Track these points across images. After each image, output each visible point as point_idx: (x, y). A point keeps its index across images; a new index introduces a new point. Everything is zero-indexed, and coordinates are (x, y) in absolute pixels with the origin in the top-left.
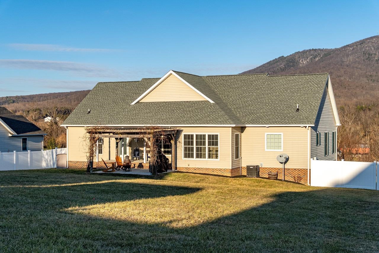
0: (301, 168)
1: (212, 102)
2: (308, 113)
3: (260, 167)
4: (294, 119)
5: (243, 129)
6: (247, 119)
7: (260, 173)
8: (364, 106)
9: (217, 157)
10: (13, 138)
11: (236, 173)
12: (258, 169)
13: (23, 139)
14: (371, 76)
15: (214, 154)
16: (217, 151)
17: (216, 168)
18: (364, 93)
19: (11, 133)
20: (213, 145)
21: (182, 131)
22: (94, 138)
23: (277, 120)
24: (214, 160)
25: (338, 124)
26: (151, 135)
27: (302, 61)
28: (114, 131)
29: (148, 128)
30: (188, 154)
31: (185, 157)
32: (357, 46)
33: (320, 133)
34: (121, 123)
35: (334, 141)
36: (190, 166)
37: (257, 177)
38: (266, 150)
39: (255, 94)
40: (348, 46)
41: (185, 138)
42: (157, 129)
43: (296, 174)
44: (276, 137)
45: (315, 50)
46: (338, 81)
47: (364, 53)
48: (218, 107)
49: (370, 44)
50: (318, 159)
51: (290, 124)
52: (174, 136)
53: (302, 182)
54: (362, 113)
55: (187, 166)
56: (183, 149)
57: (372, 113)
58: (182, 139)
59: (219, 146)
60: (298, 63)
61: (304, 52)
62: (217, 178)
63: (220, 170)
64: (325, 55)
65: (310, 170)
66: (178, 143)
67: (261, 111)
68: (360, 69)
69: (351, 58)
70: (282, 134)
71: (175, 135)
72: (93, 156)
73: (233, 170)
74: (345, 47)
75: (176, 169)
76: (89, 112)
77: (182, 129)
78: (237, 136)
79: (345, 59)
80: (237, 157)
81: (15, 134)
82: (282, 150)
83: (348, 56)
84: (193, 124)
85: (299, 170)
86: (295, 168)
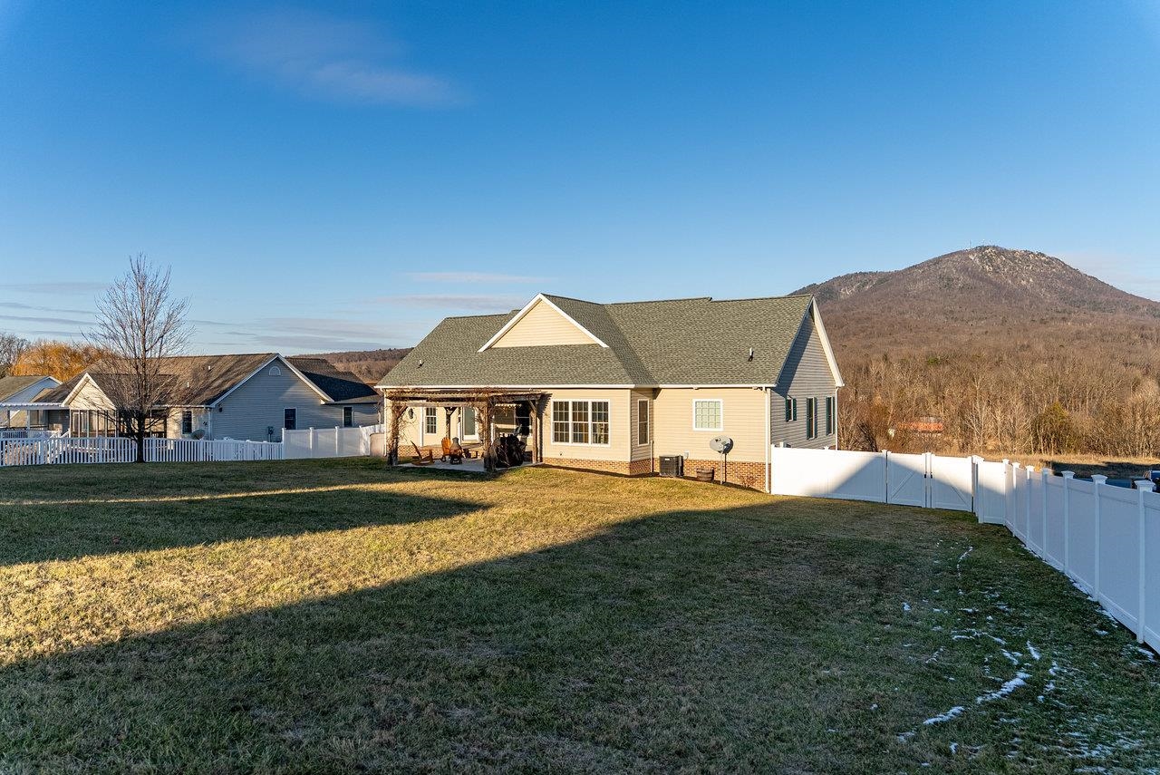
0: (754, 461)
1: (604, 345)
2: (768, 363)
3: (685, 458)
4: (742, 374)
5: (655, 392)
6: (663, 374)
7: (685, 469)
8: (939, 357)
9: (606, 441)
10: (328, 407)
11: (640, 469)
12: (680, 462)
13: (345, 408)
14: (951, 312)
15: (602, 437)
16: (606, 430)
17: (604, 459)
18: (941, 337)
19: (324, 400)
20: (600, 419)
21: (550, 395)
22: (398, 407)
23: (713, 377)
24: (603, 445)
25: (839, 383)
26: (484, 403)
27: (845, 291)
28: (429, 396)
29: (479, 391)
30: (560, 436)
31: (556, 440)
32: (929, 266)
33: (794, 400)
34: (455, 383)
35: (830, 414)
36: (564, 457)
37: (677, 477)
38: (695, 429)
39: (684, 332)
40: (915, 267)
41: (555, 408)
42: (493, 392)
43: (745, 472)
44: (712, 406)
45: (864, 274)
46: (899, 320)
47: (941, 278)
48: (613, 354)
49: (950, 264)
50: (788, 446)
51: (733, 383)
52: (534, 404)
53: (756, 486)
54: (932, 369)
55: (559, 457)
56: (552, 426)
57: (947, 369)
58: (550, 409)
59: (609, 423)
60: (838, 293)
61: (848, 277)
62: (600, 477)
63: (612, 463)
64: (881, 281)
65: (770, 464)
66: (544, 417)
67: (690, 361)
68: (935, 301)
69: (920, 285)
70: (721, 400)
71: (536, 403)
72: (397, 438)
73: (633, 464)
74: (910, 269)
75: (541, 461)
76: (421, 365)
77: (549, 392)
78: (643, 406)
79: (911, 287)
80: (643, 439)
81: (332, 401)
82: (721, 430)
83: (915, 281)
84: (567, 383)
85: (752, 465)
86: (744, 461)
